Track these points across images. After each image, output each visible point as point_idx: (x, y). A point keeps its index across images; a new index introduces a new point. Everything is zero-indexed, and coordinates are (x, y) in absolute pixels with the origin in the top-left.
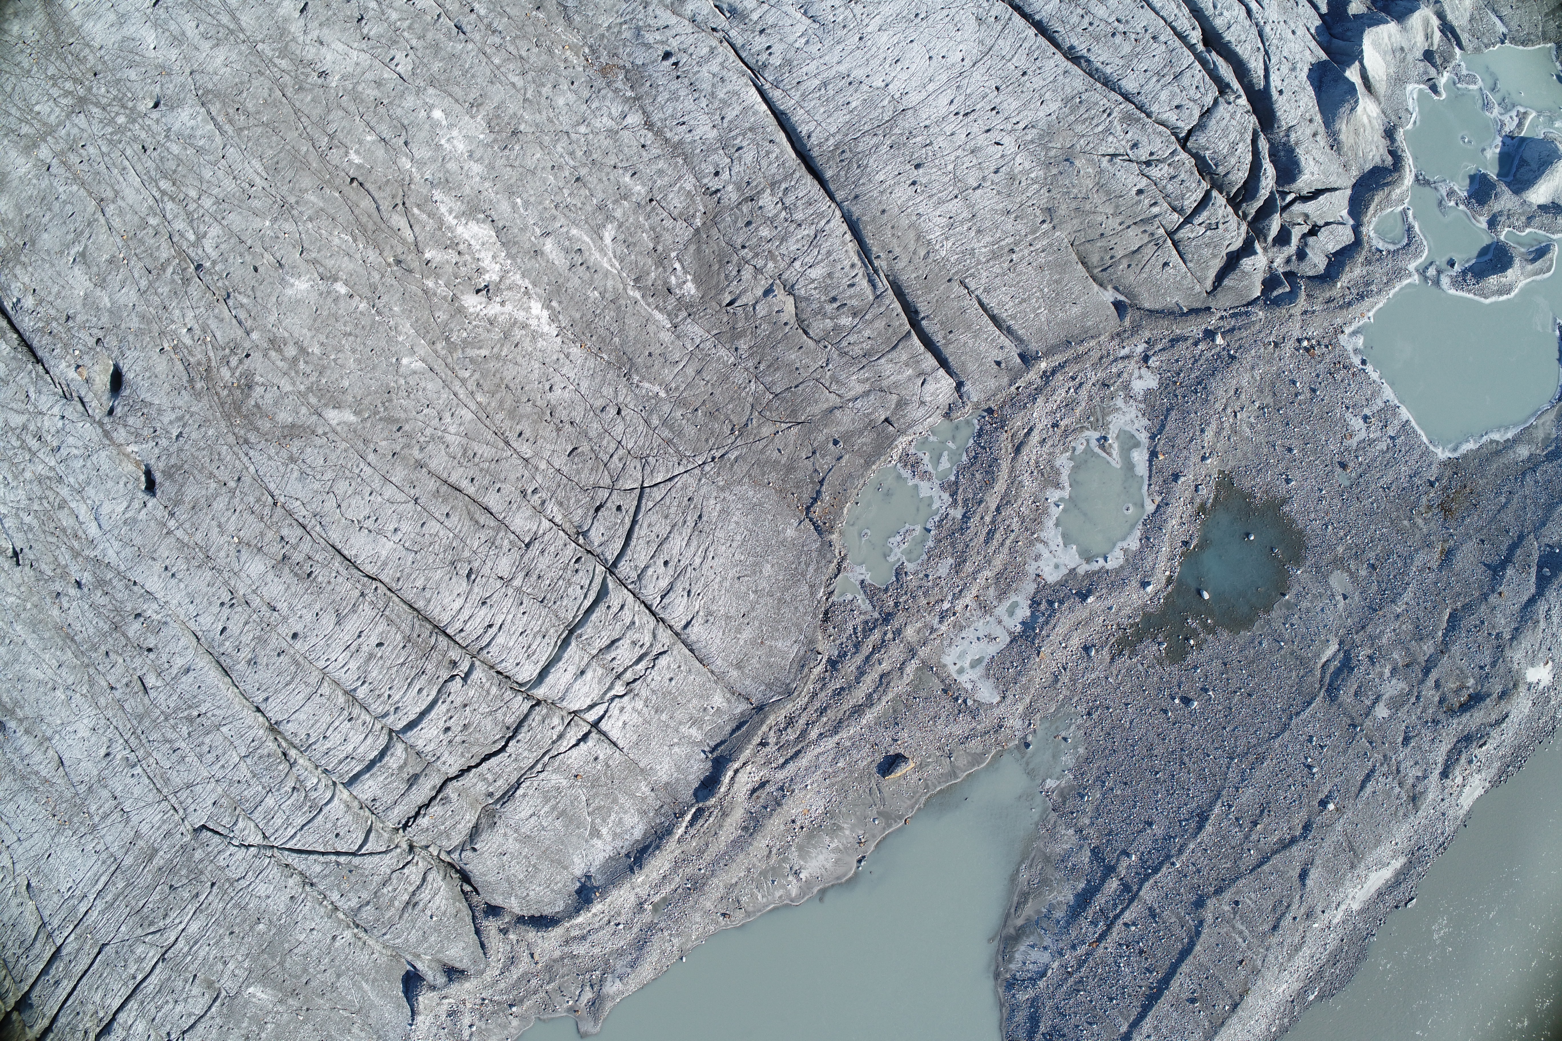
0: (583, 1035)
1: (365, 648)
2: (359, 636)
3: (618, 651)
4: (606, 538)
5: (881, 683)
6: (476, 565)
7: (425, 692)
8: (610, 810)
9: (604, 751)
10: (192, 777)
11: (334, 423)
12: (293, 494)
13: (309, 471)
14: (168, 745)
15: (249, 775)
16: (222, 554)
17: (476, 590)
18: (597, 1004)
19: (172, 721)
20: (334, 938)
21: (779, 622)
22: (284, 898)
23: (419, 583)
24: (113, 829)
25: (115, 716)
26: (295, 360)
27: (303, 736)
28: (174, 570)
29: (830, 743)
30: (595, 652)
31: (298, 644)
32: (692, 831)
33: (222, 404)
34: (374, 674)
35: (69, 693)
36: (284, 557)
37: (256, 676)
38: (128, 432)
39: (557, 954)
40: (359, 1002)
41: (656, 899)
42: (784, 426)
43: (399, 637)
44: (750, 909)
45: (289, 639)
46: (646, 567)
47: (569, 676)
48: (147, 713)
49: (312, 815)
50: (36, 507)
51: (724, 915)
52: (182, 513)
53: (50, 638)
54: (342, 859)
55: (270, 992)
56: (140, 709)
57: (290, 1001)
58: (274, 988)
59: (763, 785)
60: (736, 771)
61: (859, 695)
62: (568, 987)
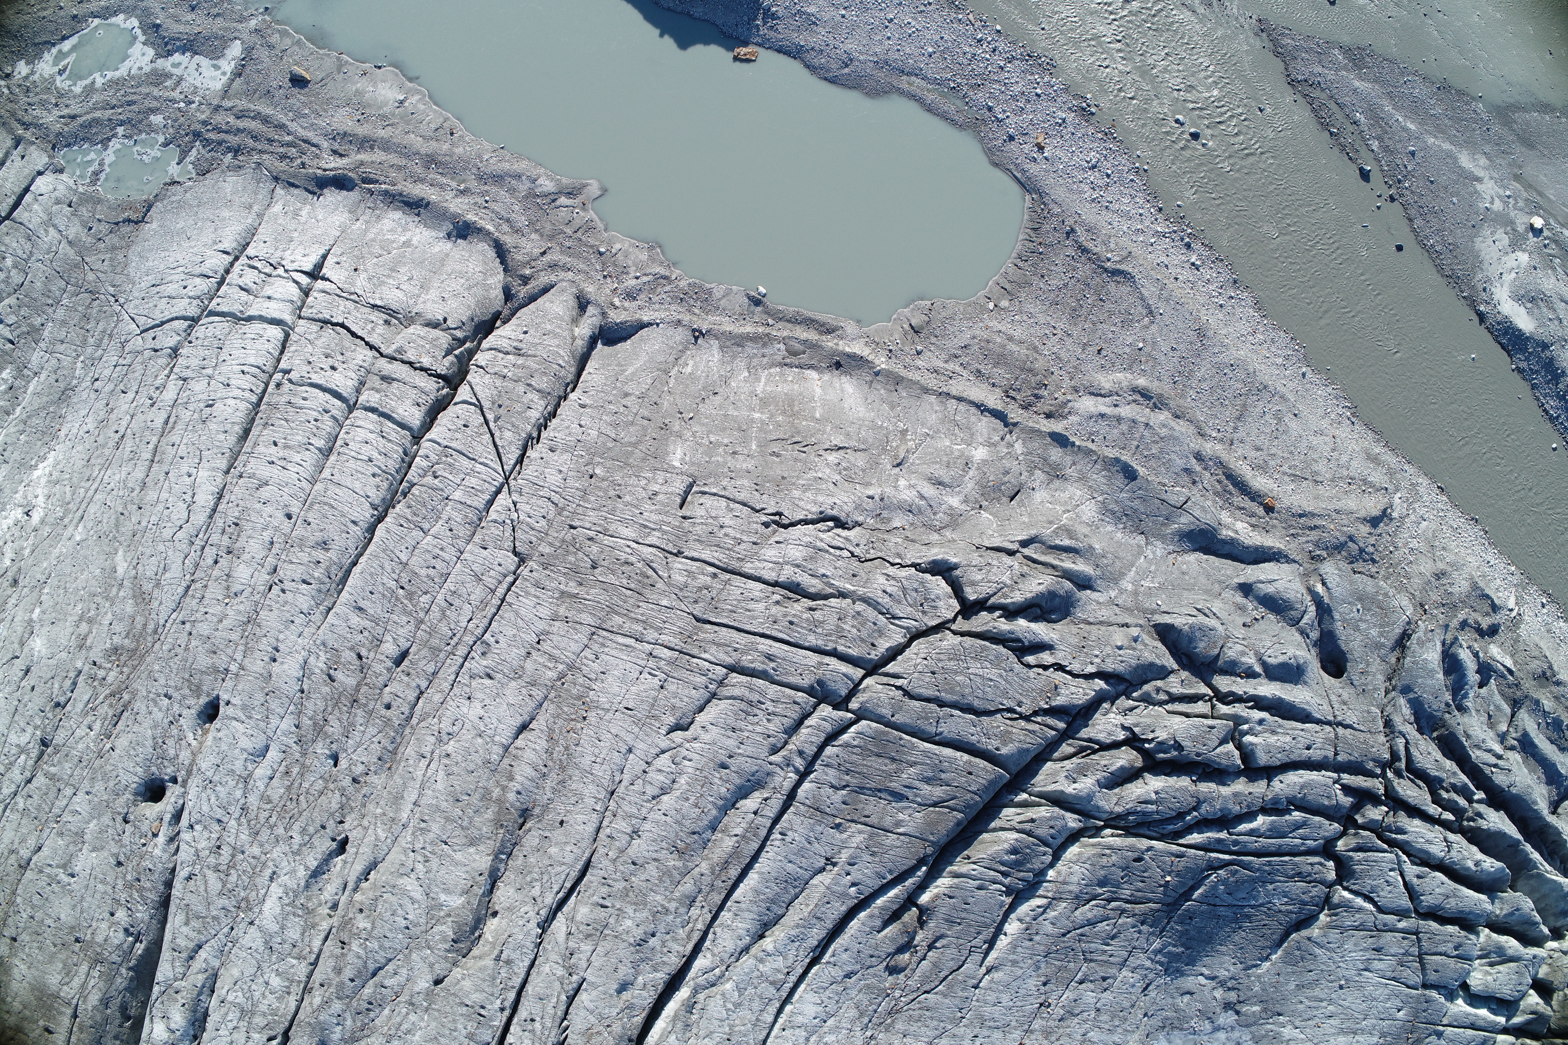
0: (604, 191)
1: (281, 454)
2: (273, 463)
3: (248, 282)
4: (173, 334)
5: (244, 116)
6: (202, 405)
7: (305, 395)
8: (381, 241)
9: (330, 260)
10: (468, 579)
11: (126, 565)
12: (180, 569)
13: (162, 566)
14: (448, 613)
15: (440, 522)
16: (241, 608)
17: (219, 395)
18: (570, 190)
19: (422, 615)
20: (583, 406)
21: (213, 198)
22: (555, 456)
23: (222, 437)
24: (562, 645)
25: (446, 679)
26: (90, 621)
27: (378, 479)
28: (270, 649)
29: (293, 126)
30: (251, 297)
31: (295, 510)
32: (382, 178)
33: (134, 668)
34: (300, 438)
35: (445, 738)
36: (229, 553)
37: (336, 538)
38: (180, 749)
39: (534, 236)
40: (652, 372)
41: (454, 184)
42: (86, 267)
43: (265, 432)
44: (441, 120)
45: (293, 520)
46: (190, 298)
47: (272, 304)
48: (425, 644)
49: (454, 453)
50: (280, 831)
51: (452, 134)
52: (221, 661)
53: (402, 777)
54: (490, 416)
55: (672, 447)
56: (425, 652)
57: (676, 428)
58: (667, 445)
59: (335, 152)
60: (325, 170)
61: (253, 125)
62: (562, 217)
